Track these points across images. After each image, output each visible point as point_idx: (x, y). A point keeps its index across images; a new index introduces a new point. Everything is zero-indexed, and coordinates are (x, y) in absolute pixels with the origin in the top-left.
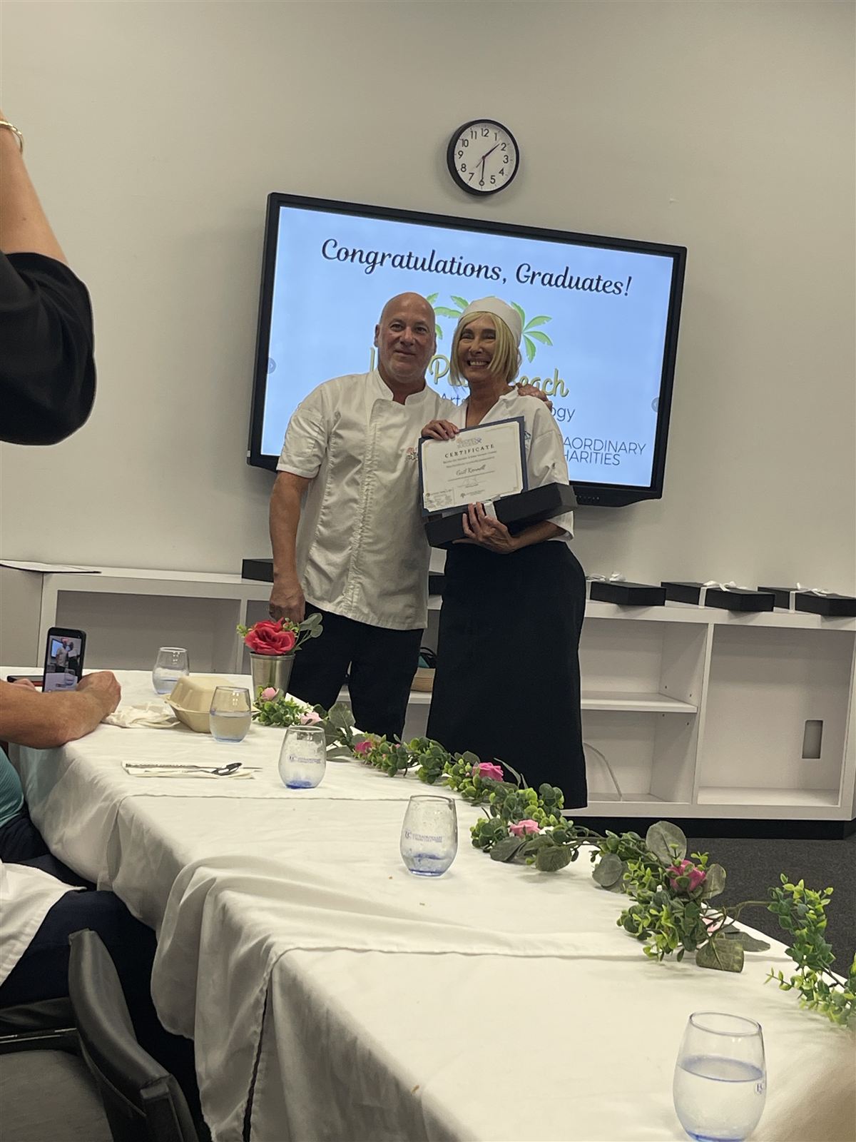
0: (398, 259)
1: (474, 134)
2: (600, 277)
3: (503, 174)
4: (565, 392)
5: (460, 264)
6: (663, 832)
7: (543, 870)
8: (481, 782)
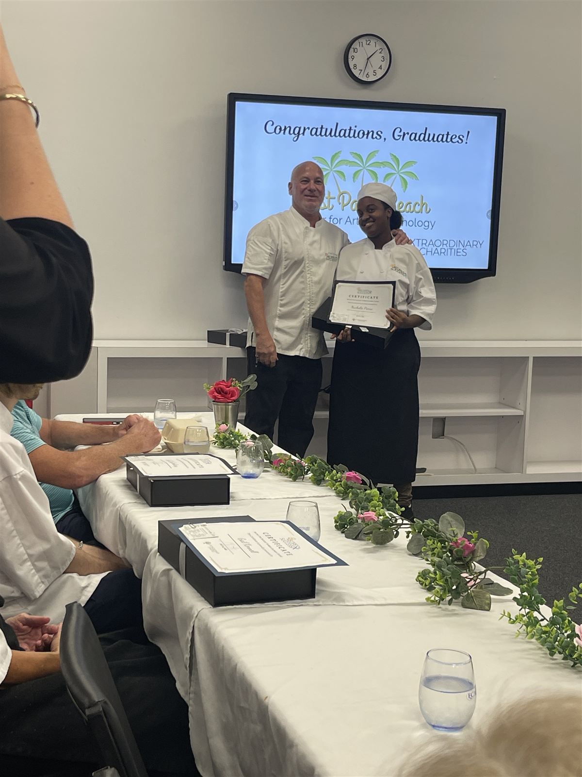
0: (314, 130)
1: (361, 44)
2: (448, 133)
3: (381, 68)
4: (428, 210)
5: (355, 131)
6: (450, 519)
7: (377, 544)
8: (347, 484)
